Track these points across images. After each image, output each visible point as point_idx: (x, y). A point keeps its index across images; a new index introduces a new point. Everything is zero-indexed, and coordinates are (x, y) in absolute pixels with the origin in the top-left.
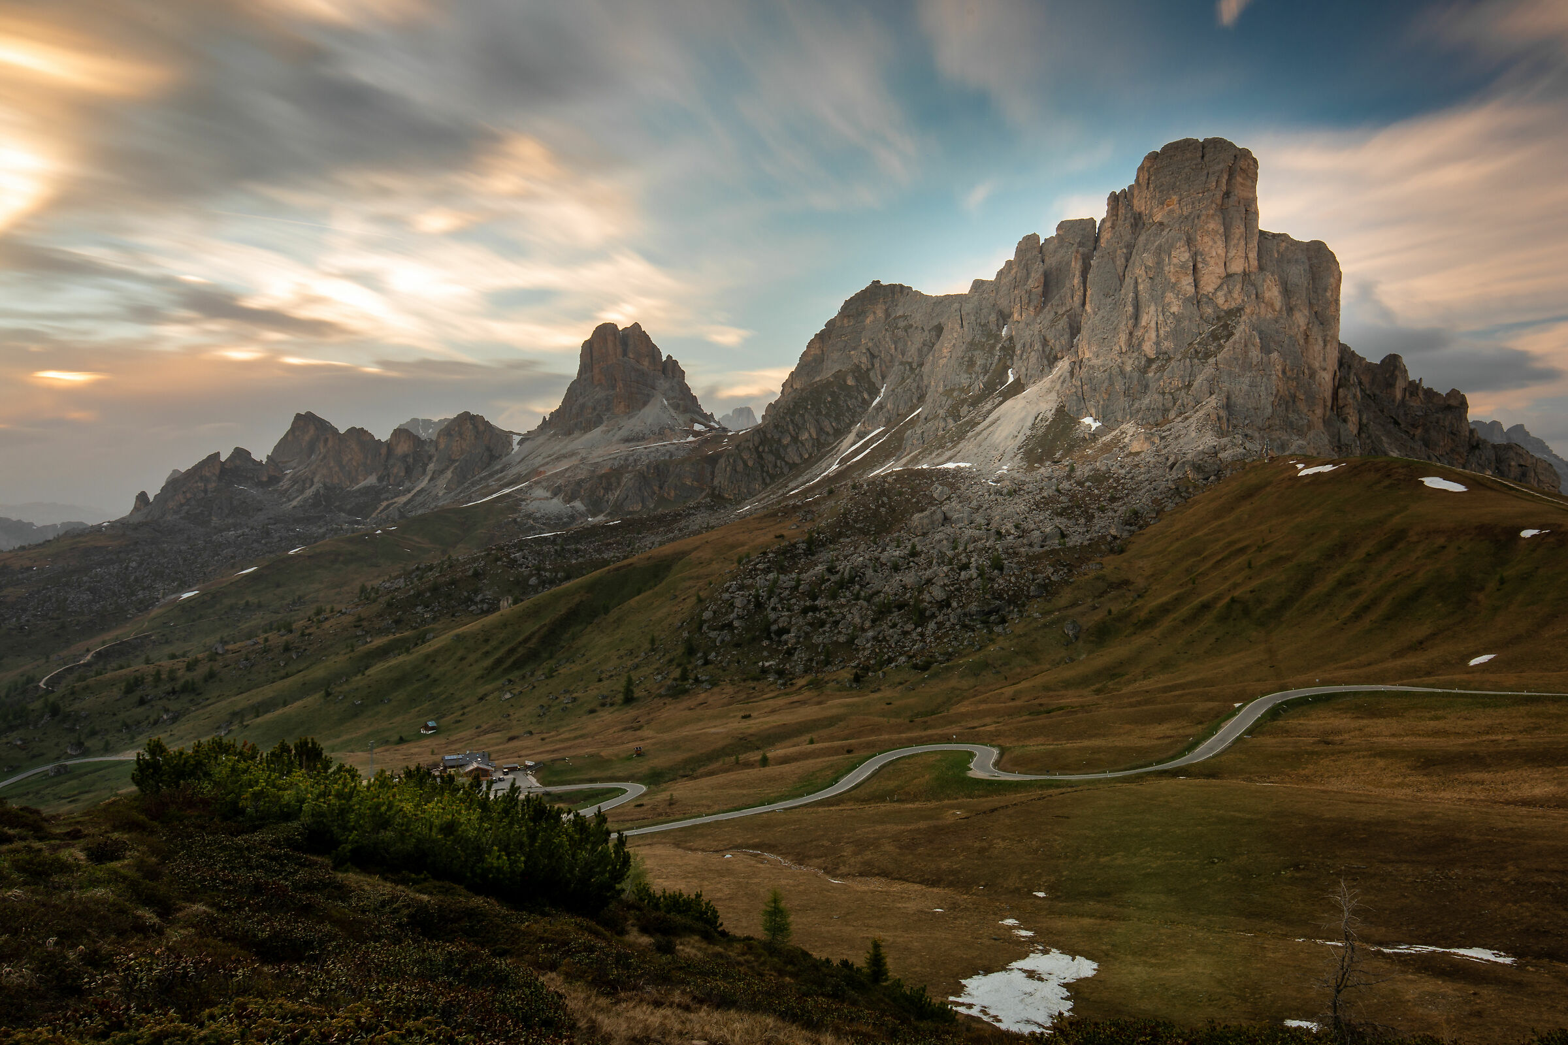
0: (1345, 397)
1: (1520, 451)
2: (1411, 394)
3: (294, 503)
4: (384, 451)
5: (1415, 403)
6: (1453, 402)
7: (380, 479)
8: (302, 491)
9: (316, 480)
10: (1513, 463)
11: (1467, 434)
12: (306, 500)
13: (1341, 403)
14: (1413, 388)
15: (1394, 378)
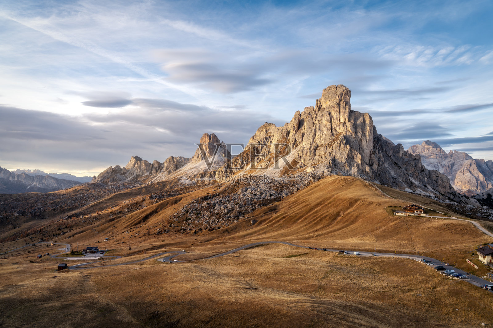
2: (405, 155)
3: (128, 179)
4: (151, 166)
5: (406, 158)
6: (417, 158)
7: (150, 173)
8: (131, 176)
9: (134, 173)
10: (434, 176)
11: (421, 167)
12: (131, 178)
13: (372, 158)
14: (405, 153)
15: (399, 150)
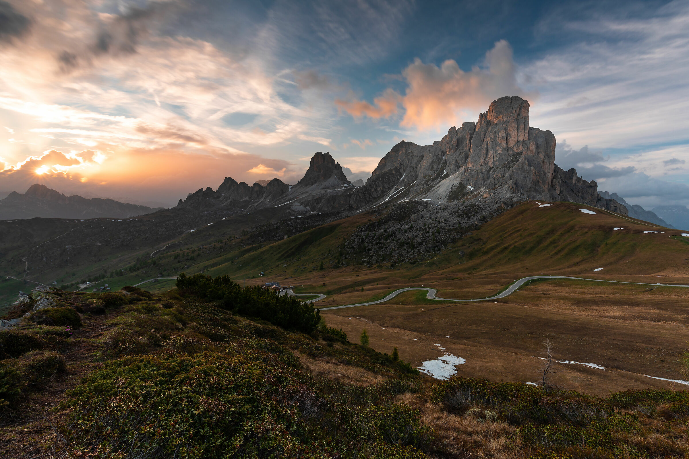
0: (556, 182)
1: (615, 202)
2: (578, 182)
4: (251, 189)
5: (579, 184)
6: (592, 185)
7: (249, 198)
8: (226, 201)
9: (231, 197)
10: (612, 206)
11: (597, 195)
12: (227, 204)
13: (554, 184)
14: (579, 180)
15: (573, 176)
